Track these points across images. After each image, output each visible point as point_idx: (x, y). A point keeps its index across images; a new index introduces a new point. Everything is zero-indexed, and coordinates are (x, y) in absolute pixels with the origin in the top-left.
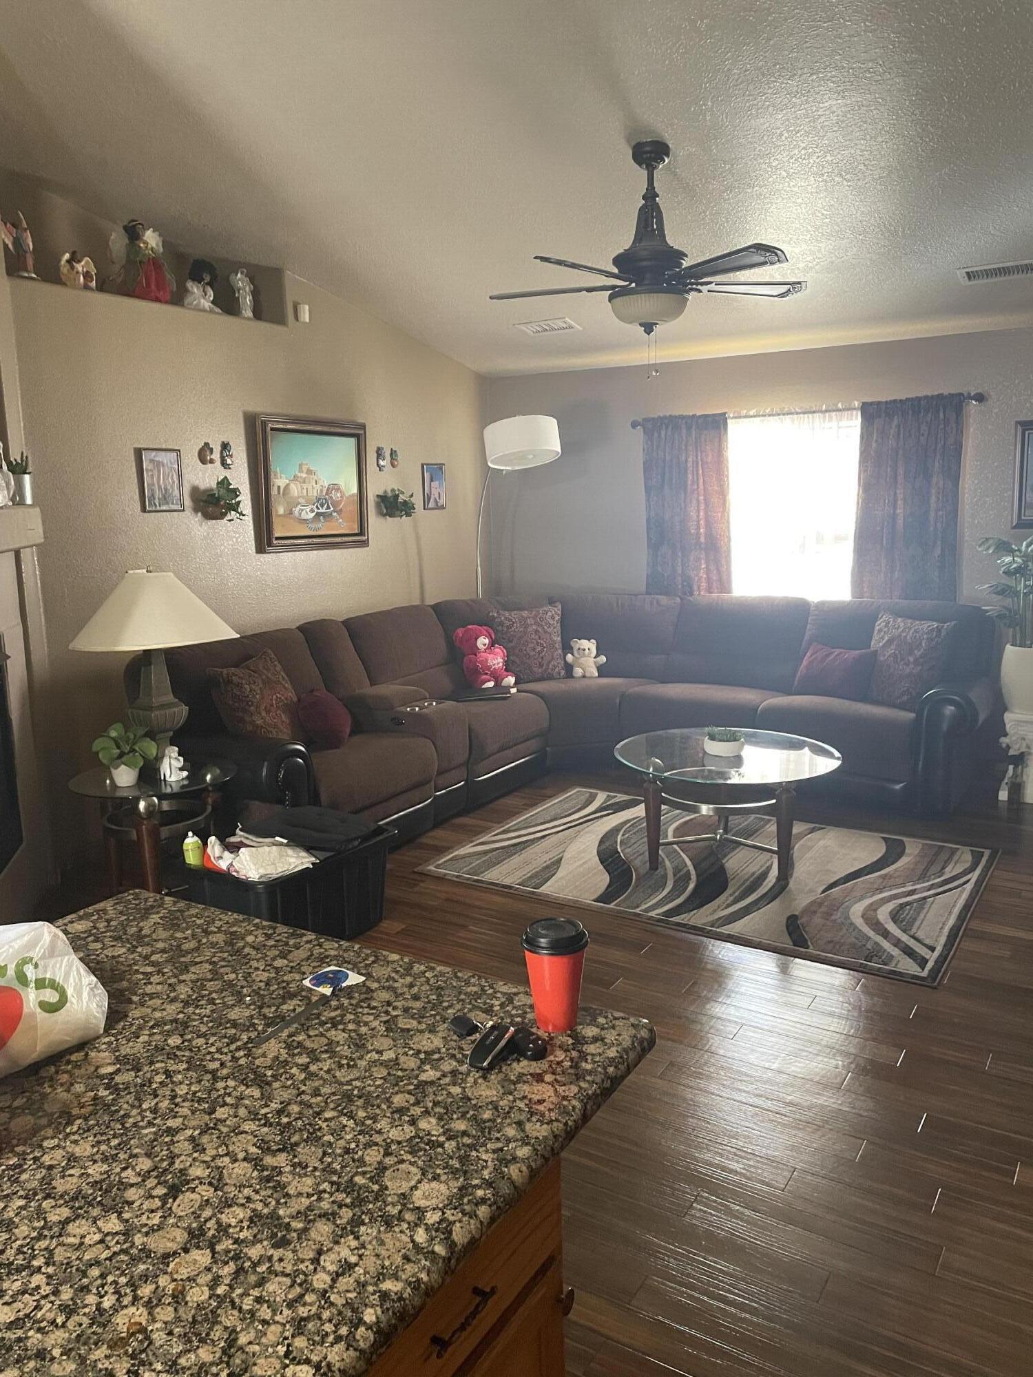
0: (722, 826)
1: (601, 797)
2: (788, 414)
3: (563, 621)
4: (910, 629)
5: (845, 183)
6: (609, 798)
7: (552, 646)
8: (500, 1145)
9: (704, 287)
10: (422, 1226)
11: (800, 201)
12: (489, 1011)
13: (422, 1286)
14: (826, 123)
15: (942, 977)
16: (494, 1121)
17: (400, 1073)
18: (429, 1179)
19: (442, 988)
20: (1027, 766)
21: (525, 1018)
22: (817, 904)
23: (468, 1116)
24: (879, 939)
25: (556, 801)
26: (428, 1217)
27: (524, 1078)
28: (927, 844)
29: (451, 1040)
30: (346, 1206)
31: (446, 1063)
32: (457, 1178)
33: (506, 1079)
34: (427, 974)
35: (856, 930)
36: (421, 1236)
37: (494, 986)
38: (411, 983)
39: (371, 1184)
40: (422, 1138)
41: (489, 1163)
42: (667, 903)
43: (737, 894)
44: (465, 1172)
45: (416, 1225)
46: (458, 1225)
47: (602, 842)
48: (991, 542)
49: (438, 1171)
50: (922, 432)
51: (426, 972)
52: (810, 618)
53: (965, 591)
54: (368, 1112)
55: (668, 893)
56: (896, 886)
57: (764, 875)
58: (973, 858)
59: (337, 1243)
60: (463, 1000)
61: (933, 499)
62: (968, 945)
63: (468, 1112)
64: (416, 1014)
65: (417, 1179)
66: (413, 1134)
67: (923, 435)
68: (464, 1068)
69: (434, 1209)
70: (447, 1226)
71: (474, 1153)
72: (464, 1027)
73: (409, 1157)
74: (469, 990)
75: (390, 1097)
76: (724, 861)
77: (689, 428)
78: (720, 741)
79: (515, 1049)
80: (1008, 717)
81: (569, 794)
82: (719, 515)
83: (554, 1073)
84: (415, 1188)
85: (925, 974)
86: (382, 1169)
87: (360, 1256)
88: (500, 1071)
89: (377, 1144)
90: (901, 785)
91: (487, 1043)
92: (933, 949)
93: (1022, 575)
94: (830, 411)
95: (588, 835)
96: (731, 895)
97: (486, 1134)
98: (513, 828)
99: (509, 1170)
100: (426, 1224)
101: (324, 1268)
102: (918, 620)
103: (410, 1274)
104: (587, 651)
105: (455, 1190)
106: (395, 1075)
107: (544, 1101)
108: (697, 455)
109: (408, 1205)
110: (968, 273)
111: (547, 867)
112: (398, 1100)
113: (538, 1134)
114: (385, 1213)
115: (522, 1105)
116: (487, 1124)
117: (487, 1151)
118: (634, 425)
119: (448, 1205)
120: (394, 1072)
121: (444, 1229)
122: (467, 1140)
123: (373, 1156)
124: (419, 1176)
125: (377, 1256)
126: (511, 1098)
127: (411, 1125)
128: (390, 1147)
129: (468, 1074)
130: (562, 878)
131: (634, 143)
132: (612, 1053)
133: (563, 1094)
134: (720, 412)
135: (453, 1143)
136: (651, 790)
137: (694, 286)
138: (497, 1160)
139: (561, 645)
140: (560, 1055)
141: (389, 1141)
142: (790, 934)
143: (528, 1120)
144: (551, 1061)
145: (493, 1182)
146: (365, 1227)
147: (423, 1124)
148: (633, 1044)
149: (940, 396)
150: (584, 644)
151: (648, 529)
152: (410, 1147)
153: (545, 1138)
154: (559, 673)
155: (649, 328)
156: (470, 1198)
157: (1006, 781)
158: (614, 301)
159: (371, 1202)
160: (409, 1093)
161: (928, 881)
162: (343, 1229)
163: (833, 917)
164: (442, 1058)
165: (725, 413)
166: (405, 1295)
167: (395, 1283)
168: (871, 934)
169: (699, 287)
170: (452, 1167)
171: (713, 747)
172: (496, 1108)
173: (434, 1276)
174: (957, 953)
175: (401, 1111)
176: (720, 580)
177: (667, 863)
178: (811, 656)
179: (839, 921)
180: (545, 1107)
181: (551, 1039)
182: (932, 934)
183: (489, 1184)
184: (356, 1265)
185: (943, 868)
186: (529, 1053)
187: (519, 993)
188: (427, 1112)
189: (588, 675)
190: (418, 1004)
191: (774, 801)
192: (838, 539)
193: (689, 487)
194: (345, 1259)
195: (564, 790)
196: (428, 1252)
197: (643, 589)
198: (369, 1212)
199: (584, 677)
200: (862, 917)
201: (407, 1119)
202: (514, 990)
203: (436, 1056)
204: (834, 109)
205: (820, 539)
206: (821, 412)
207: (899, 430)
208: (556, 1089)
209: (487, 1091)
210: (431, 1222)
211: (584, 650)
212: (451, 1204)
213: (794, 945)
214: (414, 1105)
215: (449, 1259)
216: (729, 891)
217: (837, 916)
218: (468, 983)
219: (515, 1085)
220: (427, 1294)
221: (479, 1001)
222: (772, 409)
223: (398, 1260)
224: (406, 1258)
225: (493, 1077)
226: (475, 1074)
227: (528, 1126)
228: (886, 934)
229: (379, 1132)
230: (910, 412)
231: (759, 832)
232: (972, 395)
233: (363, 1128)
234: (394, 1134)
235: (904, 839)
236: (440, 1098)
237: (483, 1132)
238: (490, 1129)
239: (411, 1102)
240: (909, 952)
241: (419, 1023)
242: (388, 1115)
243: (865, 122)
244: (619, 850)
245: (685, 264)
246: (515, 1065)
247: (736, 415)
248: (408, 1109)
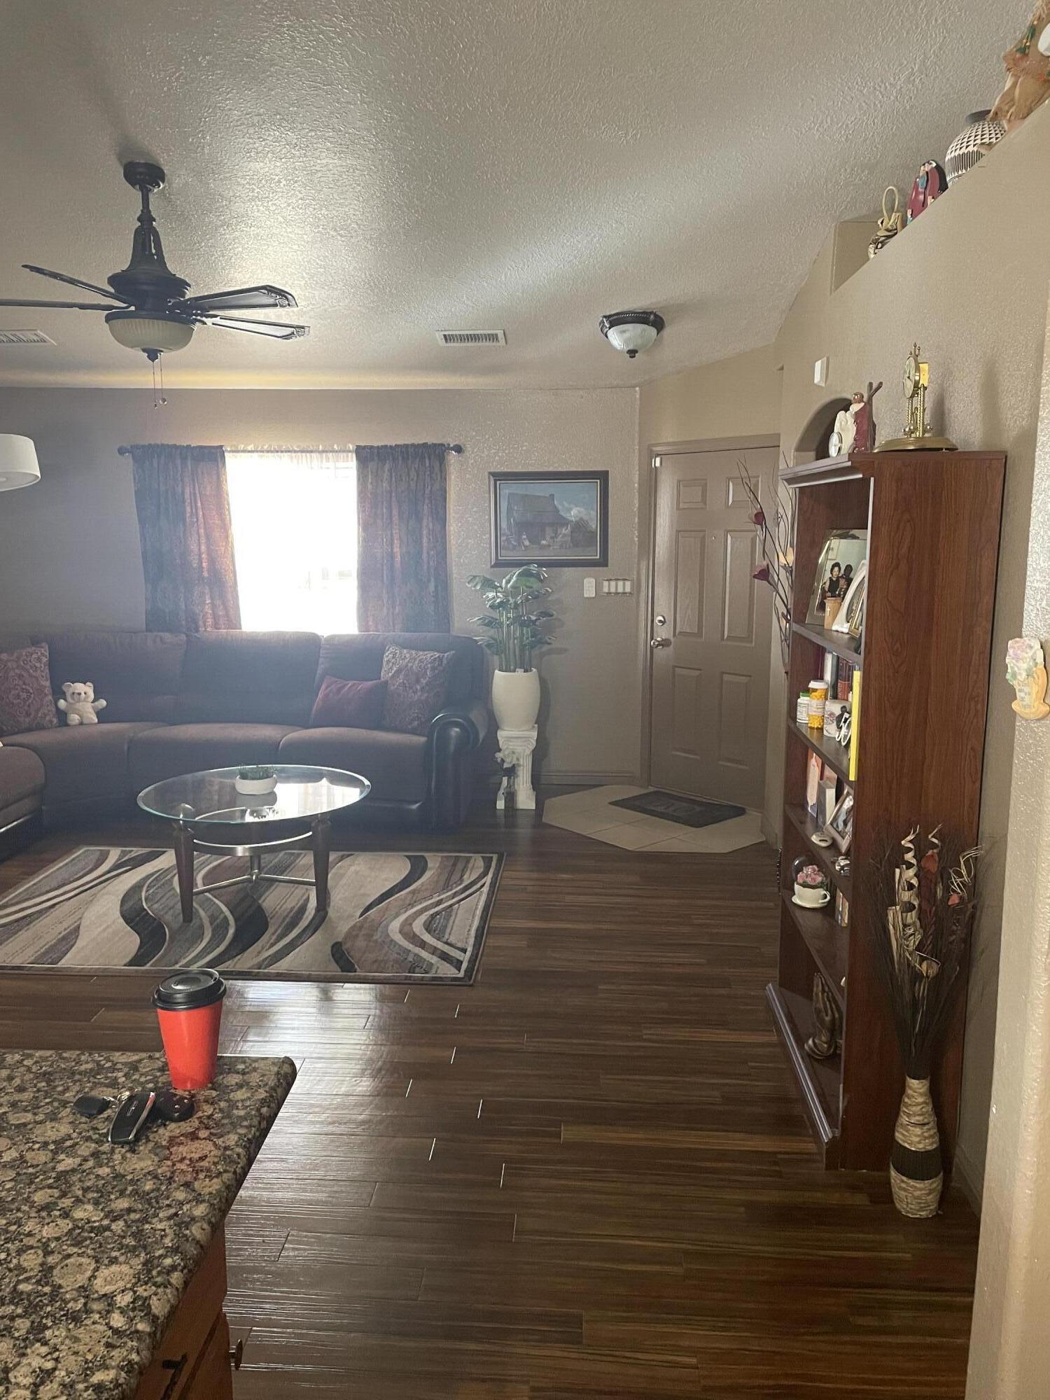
0: (256, 865)
1: (114, 854)
2: (286, 452)
3: (51, 665)
4: (415, 659)
5: (339, 238)
6: (124, 853)
7: (40, 690)
8: (172, 1211)
9: (209, 319)
10: (116, 1311)
11: (296, 247)
12: (114, 1084)
13: (136, 1366)
14: (322, 179)
15: (476, 975)
16: (158, 1190)
17: (31, 1170)
18: (106, 1265)
19: (50, 1074)
20: (517, 776)
21: (157, 1082)
22: (357, 928)
23: (128, 1192)
24: (418, 950)
25: (61, 864)
26: (119, 1301)
27: (178, 1140)
28: (446, 857)
29: (80, 1123)
30: (19, 1316)
31: (83, 1147)
32: (137, 1255)
33: (157, 1145)
34: (25, 1063)
35: (397, 947)
36: (117, 1320)
37: (111, 1058)
38: (9, 1075)
39: (40, 1288)
40: (82, 1228)
41: (167, 1231)
42: (209, 954)
43: (279, 931)
44: (145, 1247)
45: (108, 1312)
46: (154, 1298)
47: (123, 902)
48: (477, 578)
49: (114, 1254)
50: (412, 476)
51: (23, 1060)
52: (321, 652)
53: (456, 625)
54: (6, 1219)
55: (208, 943)
56: (425, 899)
57: (303, 909)
58: (484, 862)
59: (24, 1355)
60: (79, 1081)
61: (425, 540)
62: (492, 941)
63: (126, 1189)
64: (27, 1106)
65: (92, 1268)
66: (70, 1226)
67: (412, 480)
68: (106, 1147)
69: (123, 1291)
70: (144, 1303)
71: (147, 1226)
72: (90, 1107)
73: (75, 1250)
74: (83, 1068)
75: (29, 1197)
76: (260, 902)
77: (184, 459)
78: (253, 779)
79: (160, 1114)
80: (502, 735)
81: (76, 855)
82: (223, 549)
83: (207, 1128)
84: (93, 1277)
85: (461, 974)
86: (47, 1270)
87: (57, 1360)
88: (148, 1140)
89: (32, 1247)
90: (418, 805)
91: (128, 1115)
92: (464, 951)
93: (504, 609)
94: (327, 452)
95: (105, 897)
96: (273, 934)
97: (155, 1204)
98: (14, 901)
99: (191, 1232)
100: (119, 1308)
101: (17, 1384)
102: (421, 650)
103: (120, 1359)
104: (83, 695)
105: (140, 1267)
106: (25, 1173)
107: (206, 1156)
108: (194, 485)
109: (92, 1296)
110: (445, 336)
111: (64, 938)
112: (40, 1197)
113: (211, 1189)
114: (68, 1310)
115: (183, 1166)
116: (152, 1195)
117: (161, 1221)
118: (121, 451)
119: (136, 1283)
120: (24, 1171)
121: (141, 1306)
122: (134, 1216)
123: (31, 1261)
124: (93, 1265)
125: (76, 1353)
126: (169, 1163)
127: (64, 1218)
128: (48, 1246)
129: (113, 1151)
130: (83, 948)
131: (124, 162)
132: (262, 1094)
133: (223, 1145)
134: (216, 444)
135: (121, 1223)
136: (182, 837)
137: (199, 318)
138: (175, 1225)
139: (51, 690)
140: (208, 1110)
141: (44, 1240)
142: (337, 962)
143: (196, 1179)
144: (200, 1117)
145: (178, 1247)
146: (51, 1331)
147: (78, 1214)
148: (279, 1080)
149: (425, 445)
150: (80, 687)
151: (145, 562)
152: (73, 1239)
153: (219, 1191)
154: (51, 722)
155: (153, 355)
156: (159, 1269)
157: (502, 791)
158: (110, 322)
159: (47, 1305)
160: (50, 1187)
161: (451, 890)
162: (24, 1340)
163: (375, 938)
164: (77, 1143)
165: (221, 447)
166: (121, 1381)
167: (107, 1372)
168: (410, 947)
169: (204, 319)
170: (127, 1246)
171: (247, 787)
172: (156, 1177)
173: (145, 1353)
174: (485, 951)
175: (48, 1207)
176: (227, 615)
177: (202, 913)
178: (327, 688)
179: (380, 940)
180: (209, 1162)
181: (193, 1096)
182: (462, 937)
183: (175, 1250)
184: (54, 1369)
185: (462, 876)
186: (176, 1115)
187: (143, 1059)
188: (78, 1201)
189: (85, 721)
190: (26, 1096)
191: (310, 833)
192: (342, 575)
193: (187, 520)
194: (40, 1368)
195: (69, 851)
196: (131, 1333)
197: (144, 627)
198: (48, 1315)
199: (81, 724)
200: (400, 932)
201: (58, 1213)
202: (136, 1058)
203: (68, 1143)
204: (331, 167)
205: (325, 575)
206: (319, 452)
207: (391, 474)
208: (215, 1142)
209: (141, 1162)
210: (123, 1304)
211: (80, 694)
212: (139, 1280)
213: (342, 971)
214: (60, 1197)
215: (155, 1333)
216: (271, 930)
217: (377, 936)
218: (78, 1062)
219: (169, 1149)
220: (141, 1373)
221: (99, 1077)
222: (270, 446)
223: (101, 1350)
224: (109, 1346)
225: (141, 1148)
226: (120, 1151)
227: (197, 1185)
228: (423, 945)
229: (30, 1234)
230: (400, 458)
231: (291, 867)
232: (451, 446)
233: (8, 1235)
234: (48, 1232)
235: (426, 854)
236: (89, 1184)
237: (150, 1204)
238: (156, 1198)
239: (56, 1195)
240: (445, 957)
241: (35, 1114)
242: (33, 1215)
243: (359, 185)
244: (146, 907)
245: (190, 294)
246: (161, 1131)
247: (233, 449)
248: (56, 1204)
